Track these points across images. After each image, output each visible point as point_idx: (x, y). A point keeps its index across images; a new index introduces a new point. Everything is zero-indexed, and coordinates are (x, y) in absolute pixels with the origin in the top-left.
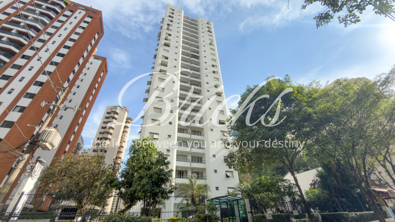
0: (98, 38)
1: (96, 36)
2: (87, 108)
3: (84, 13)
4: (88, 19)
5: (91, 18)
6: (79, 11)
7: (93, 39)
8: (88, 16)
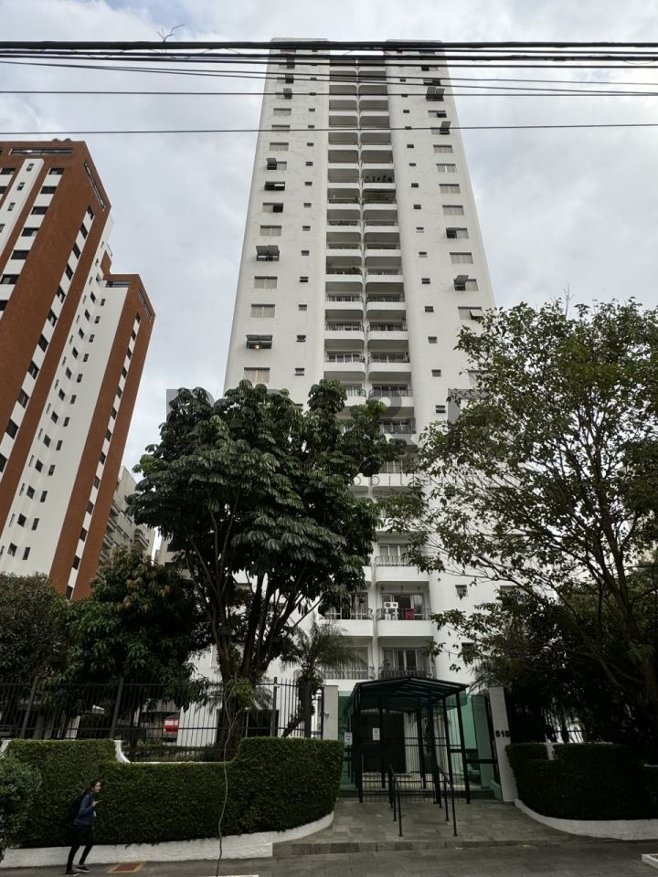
0: (93, 226)
1: (88, 222)
2: (112, 432)
3: (38, 163)
4: (53, 180)
5: (59, 171)
6: (27, 162)
7: (80, 234)
8: (52, 170)
